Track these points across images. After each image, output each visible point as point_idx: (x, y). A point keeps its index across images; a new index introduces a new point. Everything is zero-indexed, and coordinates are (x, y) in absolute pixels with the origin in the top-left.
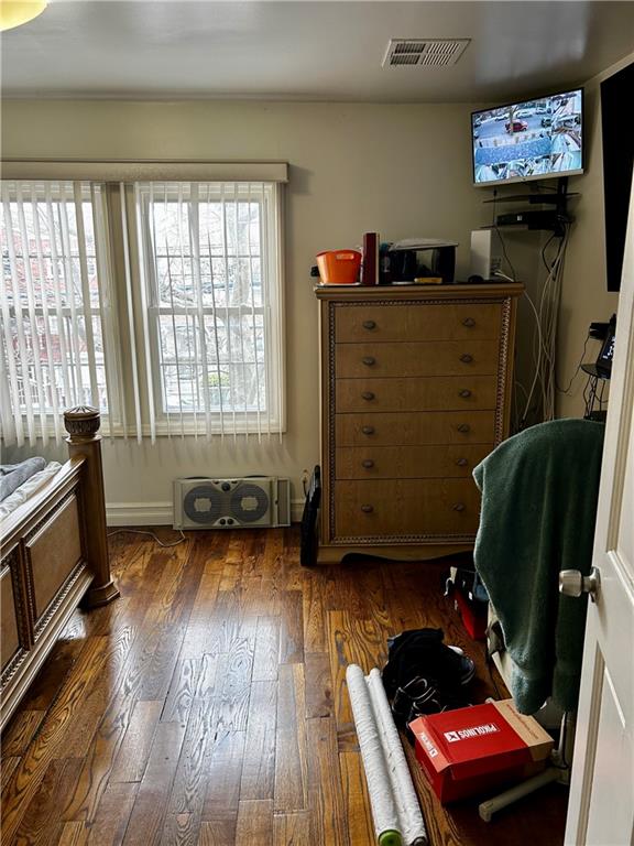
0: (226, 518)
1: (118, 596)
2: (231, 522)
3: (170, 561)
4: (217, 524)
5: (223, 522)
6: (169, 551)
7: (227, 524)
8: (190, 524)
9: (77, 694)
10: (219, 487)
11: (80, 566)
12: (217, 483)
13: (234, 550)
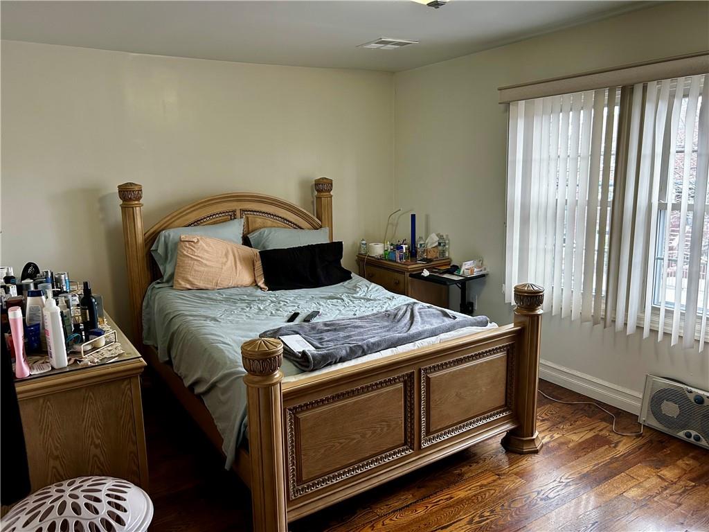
0: (694, 433)
1: (536, 452)
2: (698, 439)
3: (607, 446)
4: (681, 434)
5: (689, 435)
6: (615, 438)
7: (692, 439)
8: (654, 423)
9: (441, 502)
10: (691, 397)
11: (501, 412)
12: (691, 392)
13: (678, 466)
